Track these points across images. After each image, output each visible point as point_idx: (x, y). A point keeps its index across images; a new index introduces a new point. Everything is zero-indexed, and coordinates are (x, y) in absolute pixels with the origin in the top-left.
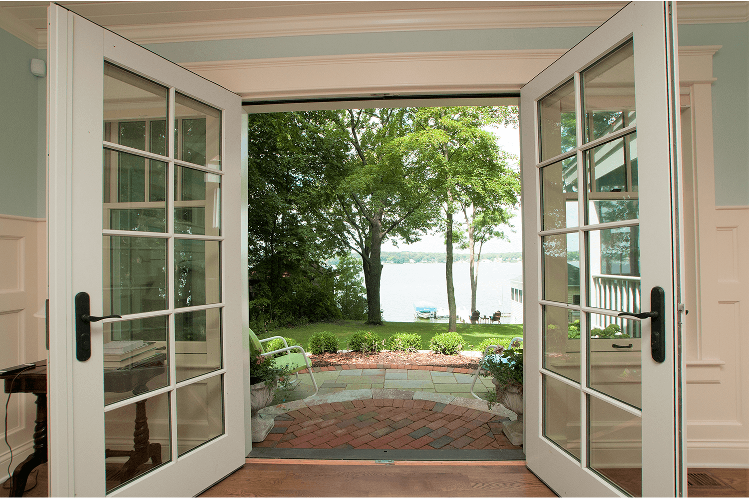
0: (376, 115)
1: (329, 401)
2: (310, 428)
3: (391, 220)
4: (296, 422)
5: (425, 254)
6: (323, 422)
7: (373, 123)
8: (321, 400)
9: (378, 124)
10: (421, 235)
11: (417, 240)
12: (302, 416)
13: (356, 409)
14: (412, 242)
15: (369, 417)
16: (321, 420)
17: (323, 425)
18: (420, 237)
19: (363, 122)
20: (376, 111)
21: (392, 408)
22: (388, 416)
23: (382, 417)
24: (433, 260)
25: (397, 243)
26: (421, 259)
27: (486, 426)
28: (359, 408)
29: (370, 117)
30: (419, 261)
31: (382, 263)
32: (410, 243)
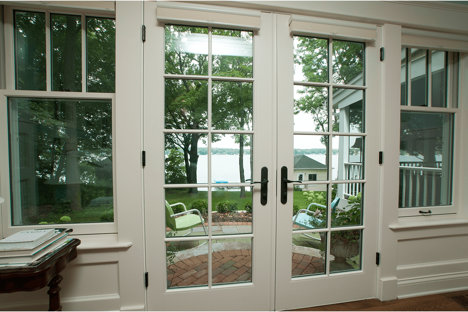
0: (195, 59)
1: (195, 255)
2: (189, 279)
3: (202, 127)
4: (176, 274)
5: (219, 149)
6: (197, 273)
7: (193, 64)
8: (189, 254)
9: (196, 65)
10: (221, 137)
11: (218, 140)
12: (180, 269)
13: (218, 260)
14: (215, 141)
15: (229, 266)
16: (195, 272)
17: (199, 275)
18: (220, 138)
19: (186, 63)
20: (195, 57)
21: (243, 257)
22: (243, 263)
23: (238, 265)
24: (224, 153)
25: (205, 142)
26: (217, 152)
27: (311, 265)
28: (220, 259)
29: (191, 60)
30: (215, 153)
31: (198, 154)
32: (214, 142)
